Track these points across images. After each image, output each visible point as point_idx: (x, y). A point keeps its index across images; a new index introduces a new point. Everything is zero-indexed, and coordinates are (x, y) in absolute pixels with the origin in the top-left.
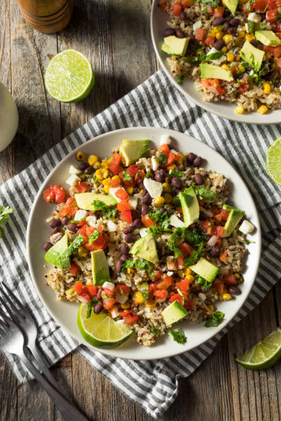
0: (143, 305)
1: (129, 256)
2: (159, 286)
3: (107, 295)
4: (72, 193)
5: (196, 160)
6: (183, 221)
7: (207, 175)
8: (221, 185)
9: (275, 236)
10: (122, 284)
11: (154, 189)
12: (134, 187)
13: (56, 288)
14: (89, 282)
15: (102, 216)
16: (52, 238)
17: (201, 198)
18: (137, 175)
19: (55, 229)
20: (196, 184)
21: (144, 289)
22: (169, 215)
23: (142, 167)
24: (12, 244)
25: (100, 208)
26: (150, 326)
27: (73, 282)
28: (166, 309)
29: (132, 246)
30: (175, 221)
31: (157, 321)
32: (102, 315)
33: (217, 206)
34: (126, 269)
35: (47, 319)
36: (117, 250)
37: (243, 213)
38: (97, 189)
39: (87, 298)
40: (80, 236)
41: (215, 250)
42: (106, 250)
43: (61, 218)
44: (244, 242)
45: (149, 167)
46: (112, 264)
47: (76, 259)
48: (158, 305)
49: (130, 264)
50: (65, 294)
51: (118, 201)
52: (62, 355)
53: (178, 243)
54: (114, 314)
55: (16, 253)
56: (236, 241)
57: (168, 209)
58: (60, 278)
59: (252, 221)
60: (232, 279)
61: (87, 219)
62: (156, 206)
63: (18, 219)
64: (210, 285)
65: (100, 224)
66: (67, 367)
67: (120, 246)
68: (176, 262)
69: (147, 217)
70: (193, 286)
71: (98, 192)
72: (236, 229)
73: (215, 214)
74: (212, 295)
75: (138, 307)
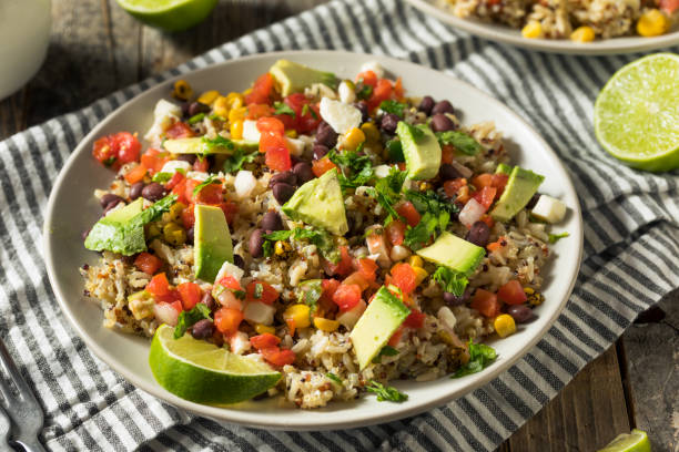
0: (309, 328)
4: (155, 141)
5: (435, 107)
8: (491, 138)
13: (106, 296)
15: (223, 170)
17: (446, 143)
18: (305, 107)
22: (375, 165)
36: (252, 225)
37: (541, 178)
39: (177, 308)
44: (545, 236)
47: (157, 243)
49: (281, 236)
50: (126, 308)
56: (526, 230)
57: (373, 157)
61: (189, 174)
64: (465, 280)
67: (260, 218)
68: (386, 235)
70: (426, 292)
72: (525, 209)
74: (471, 319)
75: (296, 338)
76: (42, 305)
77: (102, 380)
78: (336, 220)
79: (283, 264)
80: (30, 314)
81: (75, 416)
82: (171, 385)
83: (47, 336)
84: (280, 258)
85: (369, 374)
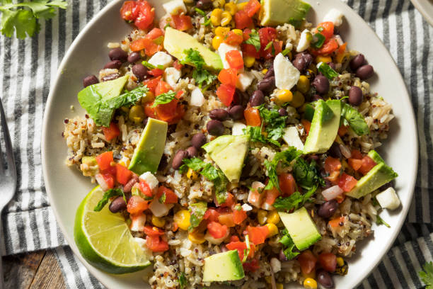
0: (185, 233)
1: (200, 153)
2: (222, 217)
3: (140, 192)
4: (163, 24)
5: (362, 68)
6: (304, 143)
7: (368, 97)
8: (382, 120)
9: (420, 234)
10: (171, 187)
11: (285, 75)
12: (257, 60)
13: (72, 146)
14: (123, 160)
15: (190, 78)
16: (103, 73)
17: (346, 124)
18: (270, 43)
19: (114, 62)
20: (347, 101)
21: (198, 210)
22: (288, 124)
23: (283, 37)
24: (42, 54)
25: (194, 63)
26: (178, 268)
27: (101, 149)
28: (214, 256)
29: (212, 139)
30: (292, 136)
31: (193, 267)
32: (117, 217)
33: (361, 147)
34: (186, 169)
35: (37, 185)
36: (187, 135)
37: (395, 175)
38: (202, 36)
39: (109, 182)
40: (145, 88)
41: (328, 207)
42: (172, 128)
43: (131, 51)
44: (375, 219)
45: (292, 42)
46: (169, 153)
47: (121, 119)
48: (205, 244)
49: (196, 164)
50: (80, 161)
51: (226, 66)
52: (31, 247)
53: (281, 170)
54: (137, 225)
55: (40, 71)
56: (364, 211)
57: (291, 115)
58: (85, 133)
59: (400, 193)
60: (331, 262)
61: (167, 70)
62: (276, 101)
63: (69, 24)
64: (296, 254)
65: (182, 87)
66: (30, 267)
67: (195, 131)
68: (264, 195)
69: (255, 110)
70: (271, 243)
71: (202, 41)
72: (372, 193)
73: (354, 157)
74: (291, 270)
75: (176, 232)
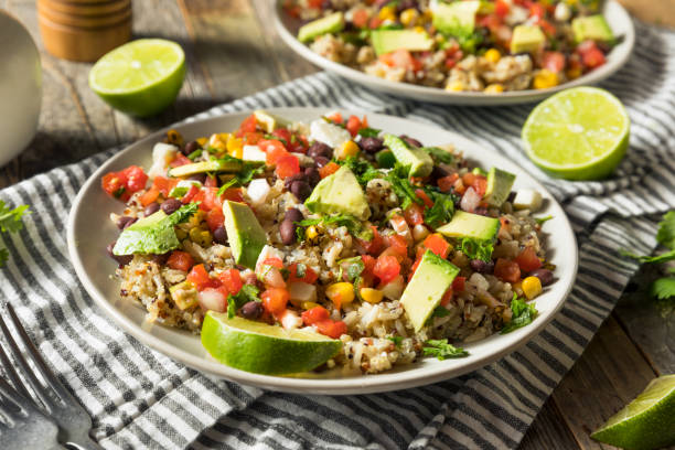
11: (333, 134)
36: (276, 222)
39: (223, 292)
49: (310, 223)
50: (169, 302)
67: (280, 216)
75: (343, 313)
76: (68, 321)
77: (145, 379)
78: (359, 205)
79: (316, 248)
80: (58, 330)
81: (124, 415)
82: (235, 360)
83: (81, 346)
84: (313, 243)
85: (423, 337)
